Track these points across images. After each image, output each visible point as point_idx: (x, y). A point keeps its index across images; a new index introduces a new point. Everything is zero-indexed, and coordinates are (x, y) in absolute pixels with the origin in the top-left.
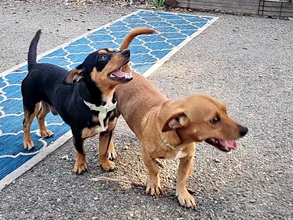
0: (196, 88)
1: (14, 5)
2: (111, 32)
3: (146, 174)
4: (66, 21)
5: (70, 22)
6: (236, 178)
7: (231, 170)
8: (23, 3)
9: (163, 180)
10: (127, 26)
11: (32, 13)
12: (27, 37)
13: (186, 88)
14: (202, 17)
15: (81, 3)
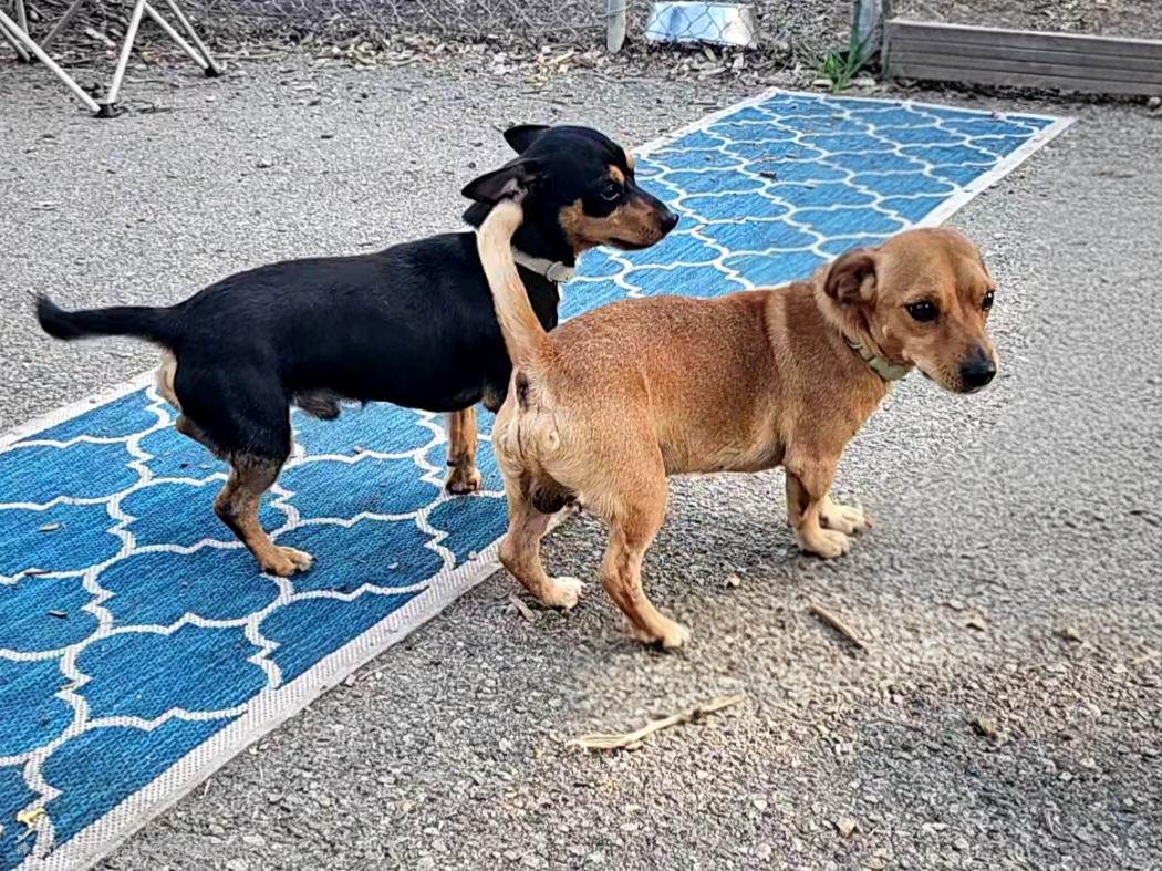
1: (313, 74)
2: (667, 170)
3: (808, 674)
4: (500, 131)
6: (1142, 697)
7: (1120, 668)
8: (344, 66)
9: (871, 696)
10: (726, 149)
11: (378, 104)
12: (363, 188)
14: (1009, 118)
15: (552, 68)
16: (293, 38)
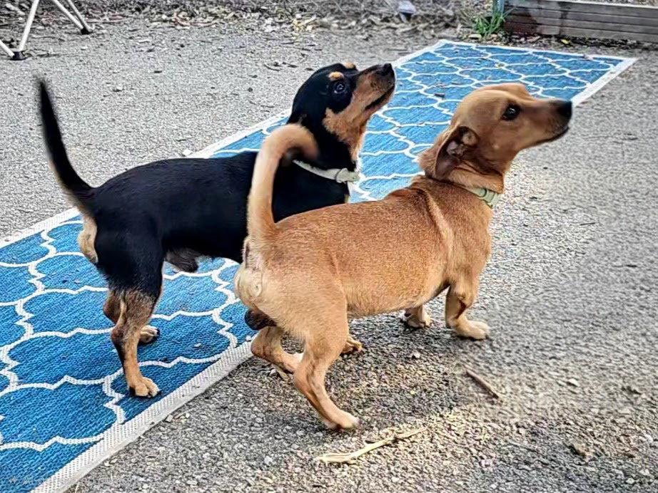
0: (581, 225)
1: (149, 32)
3: (464, 415)
4: (269, 68)
5: (278, 71)
8: (170, 27)
9: (505, 429)
10: (413, 79)
11: (191, 51)
12: (181, 105)
13: (557, 223)
14: (594, 58)
15: (302, 28)
16: (138, 9)
